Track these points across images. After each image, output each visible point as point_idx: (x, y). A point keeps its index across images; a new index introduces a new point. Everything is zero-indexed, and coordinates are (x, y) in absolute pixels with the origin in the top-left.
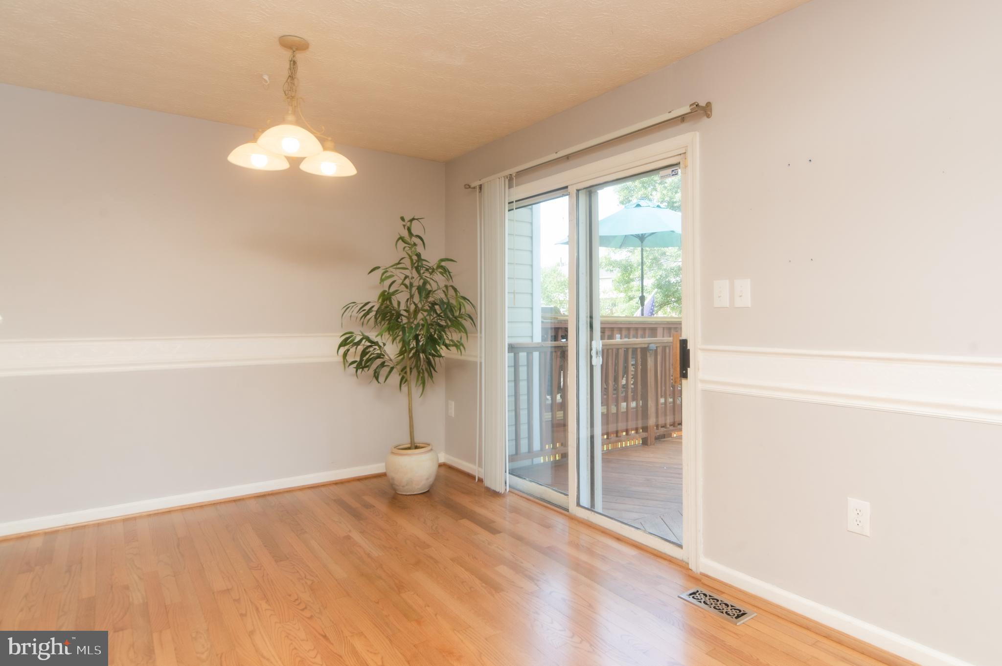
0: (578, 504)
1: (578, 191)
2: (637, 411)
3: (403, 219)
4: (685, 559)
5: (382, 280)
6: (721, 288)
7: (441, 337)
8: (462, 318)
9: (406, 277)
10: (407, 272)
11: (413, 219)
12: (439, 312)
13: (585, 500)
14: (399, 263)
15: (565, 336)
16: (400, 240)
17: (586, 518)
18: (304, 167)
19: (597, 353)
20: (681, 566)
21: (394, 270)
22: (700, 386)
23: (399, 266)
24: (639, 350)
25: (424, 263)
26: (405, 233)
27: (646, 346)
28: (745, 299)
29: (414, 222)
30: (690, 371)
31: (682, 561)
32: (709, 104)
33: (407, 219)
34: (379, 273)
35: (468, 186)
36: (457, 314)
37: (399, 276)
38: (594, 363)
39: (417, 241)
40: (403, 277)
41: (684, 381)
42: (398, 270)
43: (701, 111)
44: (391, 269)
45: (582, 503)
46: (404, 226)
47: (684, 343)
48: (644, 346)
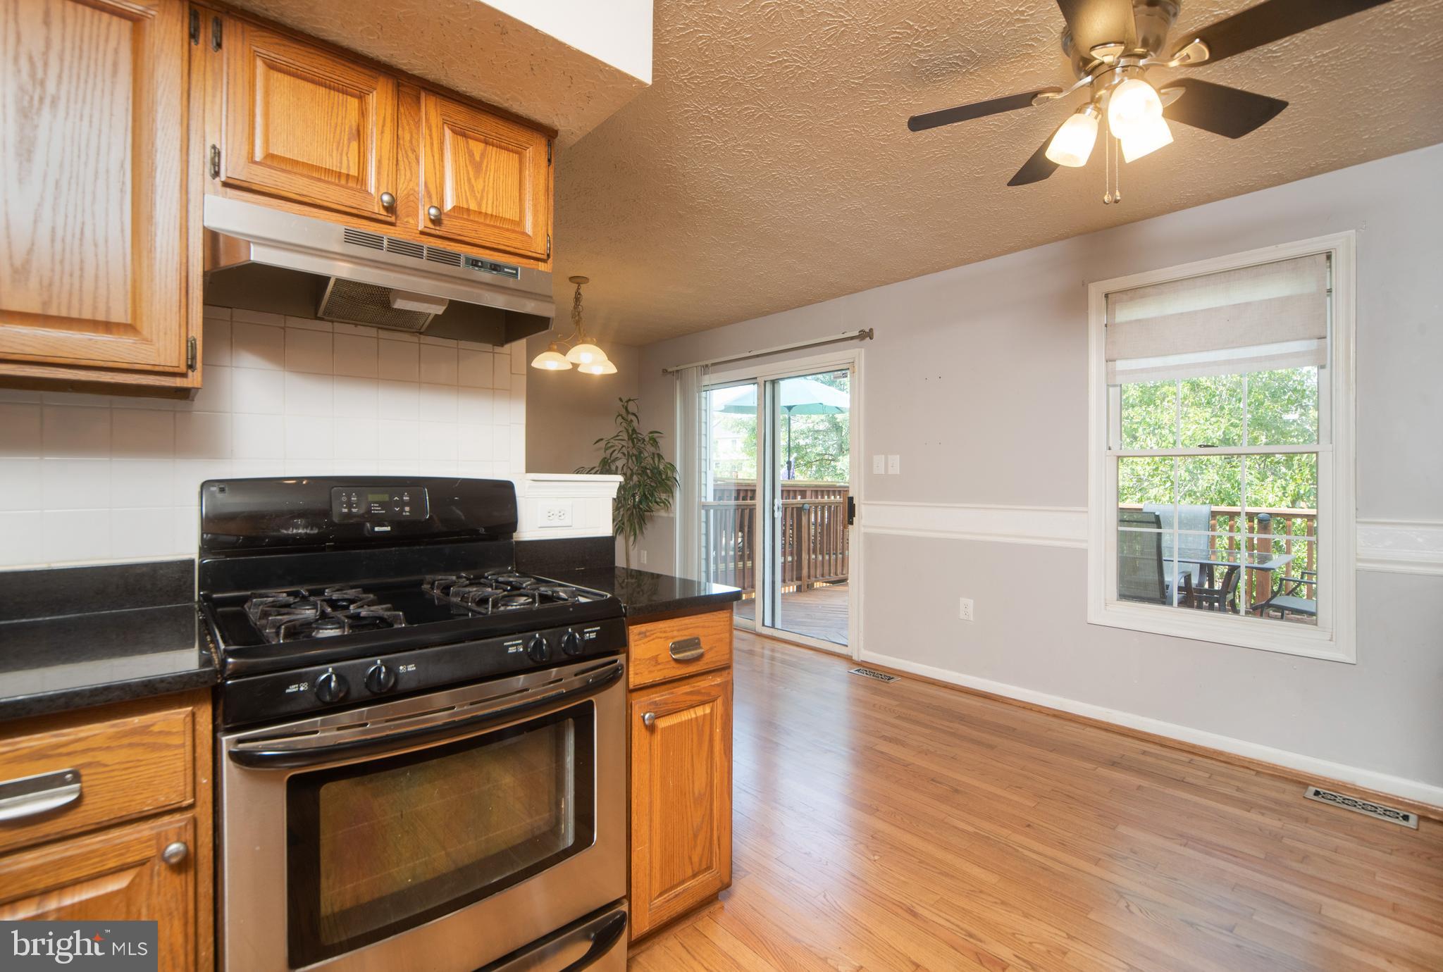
0: (763, 625)
1: (765, 382)
2: (792, 565)
3: (621, 399)
4: (850, 654)
5: (606, 449)
6: (879, 460)
7: (652, 495)
8: (669, 480)
9: (623, 446)
10: (624, 443)
11: (630, 400)
12: (650, 475)
13: (768, 622)
14: (617, 436)
15: (753, 498)
16: (620, 417)
17: (770, 634)
18: (580, 369)
19: (778, 508)
20: (848, 659)
21: (614, 441)
22: (863, 530)
23: (617, 438)
24: (795, 509)
25: (639, 435)
26: (623, 412)
27: (801, 506)
28: (895, 469)
29: (630, 403)
30: (855, 519)
31: (848, 655)
32: (871, 330)
33: (624, 400)
34: (602, 444)
35: (665, 371)
36: (664, 477)
37: (618, 444)
38: (776, 516)
39: (633, 418)
40: (620, 446)
41: (850, 526)
42: (617, 441)
43: (866, 335)
44: (612, 441)
45: (766, 624)
46: (623, 406)
47: (851, 499)
48: (798, 506)
